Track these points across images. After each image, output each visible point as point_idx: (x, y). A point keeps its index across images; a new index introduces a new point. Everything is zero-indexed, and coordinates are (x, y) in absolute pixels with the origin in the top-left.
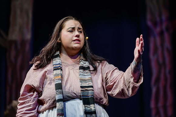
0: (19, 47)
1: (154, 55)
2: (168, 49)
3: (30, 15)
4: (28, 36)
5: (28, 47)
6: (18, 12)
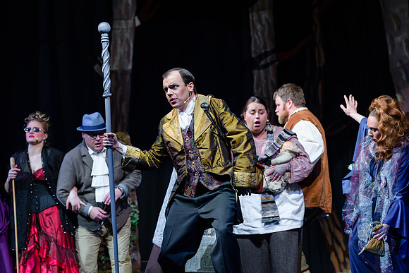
0: (119, 77)
1: (257, 89)
2: (272, 81)
3: (132, 45)
4: (130, 67)
5: (128, 78)
6: (119, 42)
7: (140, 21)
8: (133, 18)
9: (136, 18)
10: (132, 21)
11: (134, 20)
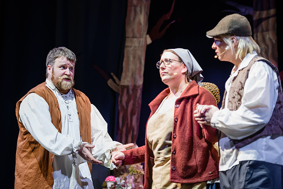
0: (131, 92)
4: (140, 82)
5: (139, 93)
7: (152, 39)
8: (144, 36)
9: (148, 36)
10: (144, 39)
11: (146, 38)
